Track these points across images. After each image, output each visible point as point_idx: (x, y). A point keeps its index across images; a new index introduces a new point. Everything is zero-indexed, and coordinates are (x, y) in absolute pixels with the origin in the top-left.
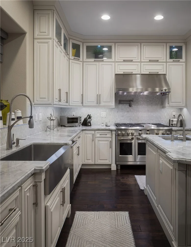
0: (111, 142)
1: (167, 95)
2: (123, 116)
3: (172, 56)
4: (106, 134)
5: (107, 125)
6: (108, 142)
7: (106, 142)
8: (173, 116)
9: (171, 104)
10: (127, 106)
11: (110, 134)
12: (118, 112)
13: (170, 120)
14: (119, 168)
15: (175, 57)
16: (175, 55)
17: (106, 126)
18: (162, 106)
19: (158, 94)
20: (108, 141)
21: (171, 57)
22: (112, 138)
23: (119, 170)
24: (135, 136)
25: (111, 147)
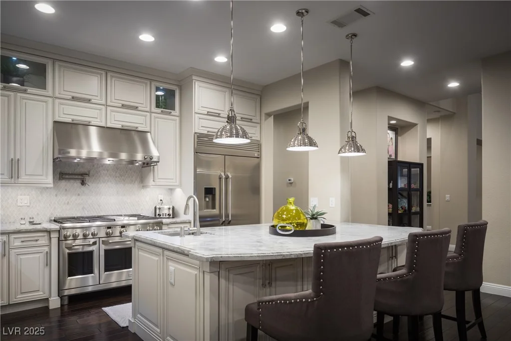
0: (48, 255)
1: (152, 167)
2: (68, 203)
3: (159, 103)
4: (36, 238)
5: (33, 222)
6: (42, 256)
7: (37, 255)
8: (159, 201)
9: (158, 182)
10: (77, 184)
11: (47, 238)
12: (56, 195)
13: (155, 208)
14: (66, 302)
15: (163, 106)
16: (164, 102)
17: (31, 223)
18: (142, 185)
19: (137, 164)
20: (41, 254)
21: (158, 106)
22: (50, 246)
23: (66, 307)
24: (99, 238)
25: (48, 264)
